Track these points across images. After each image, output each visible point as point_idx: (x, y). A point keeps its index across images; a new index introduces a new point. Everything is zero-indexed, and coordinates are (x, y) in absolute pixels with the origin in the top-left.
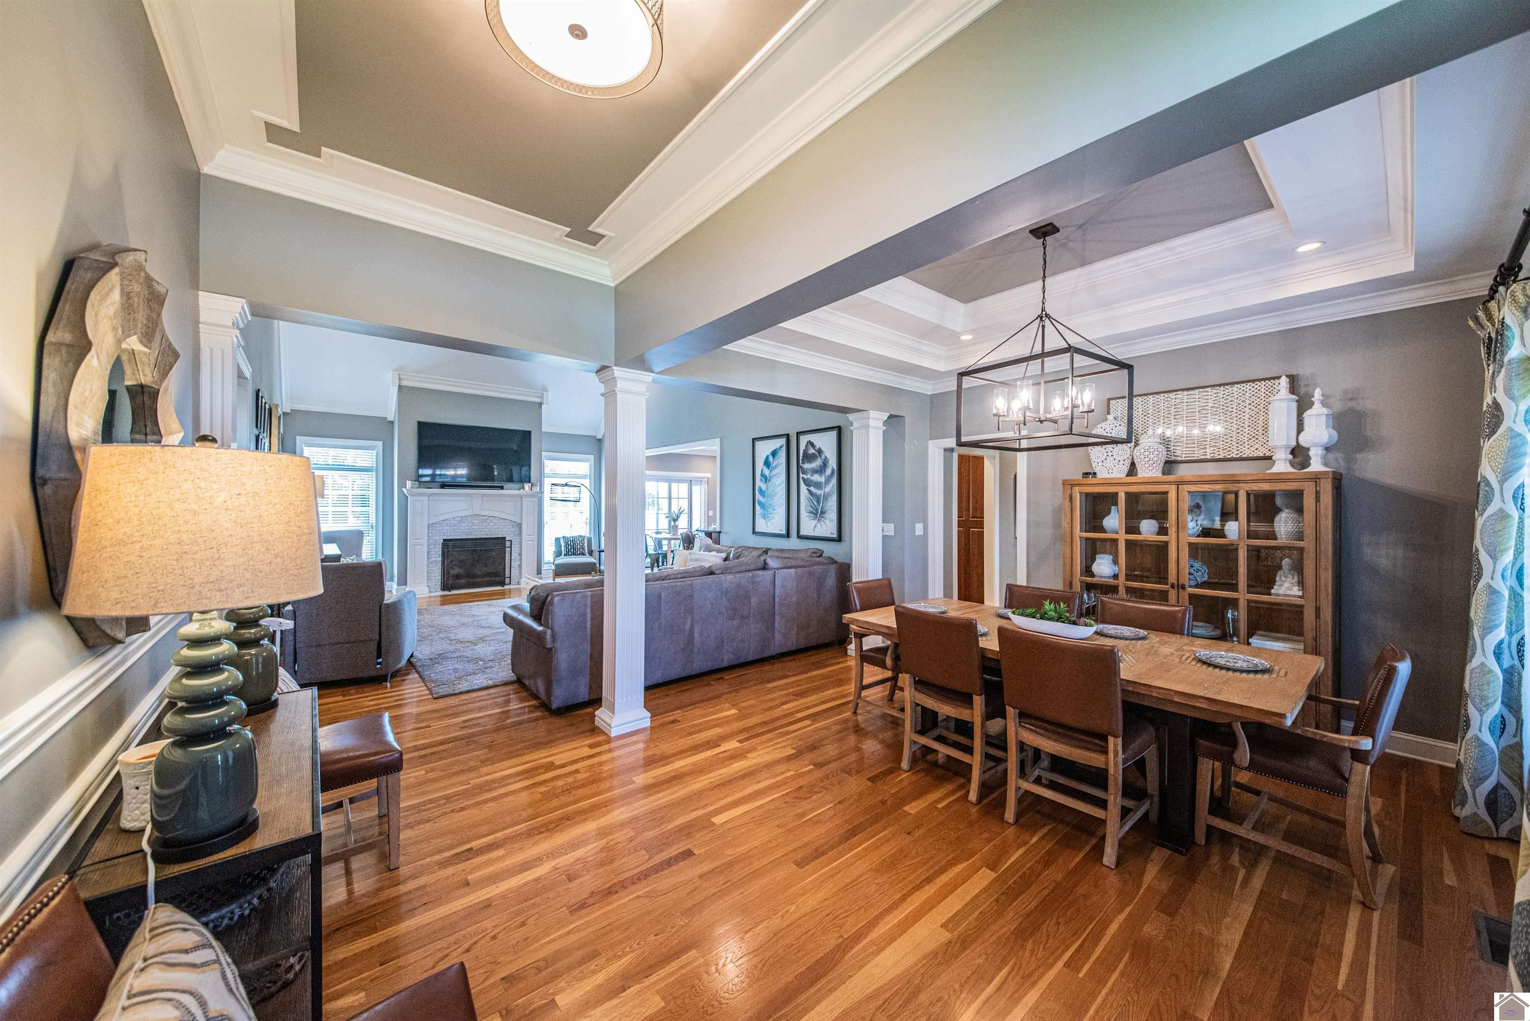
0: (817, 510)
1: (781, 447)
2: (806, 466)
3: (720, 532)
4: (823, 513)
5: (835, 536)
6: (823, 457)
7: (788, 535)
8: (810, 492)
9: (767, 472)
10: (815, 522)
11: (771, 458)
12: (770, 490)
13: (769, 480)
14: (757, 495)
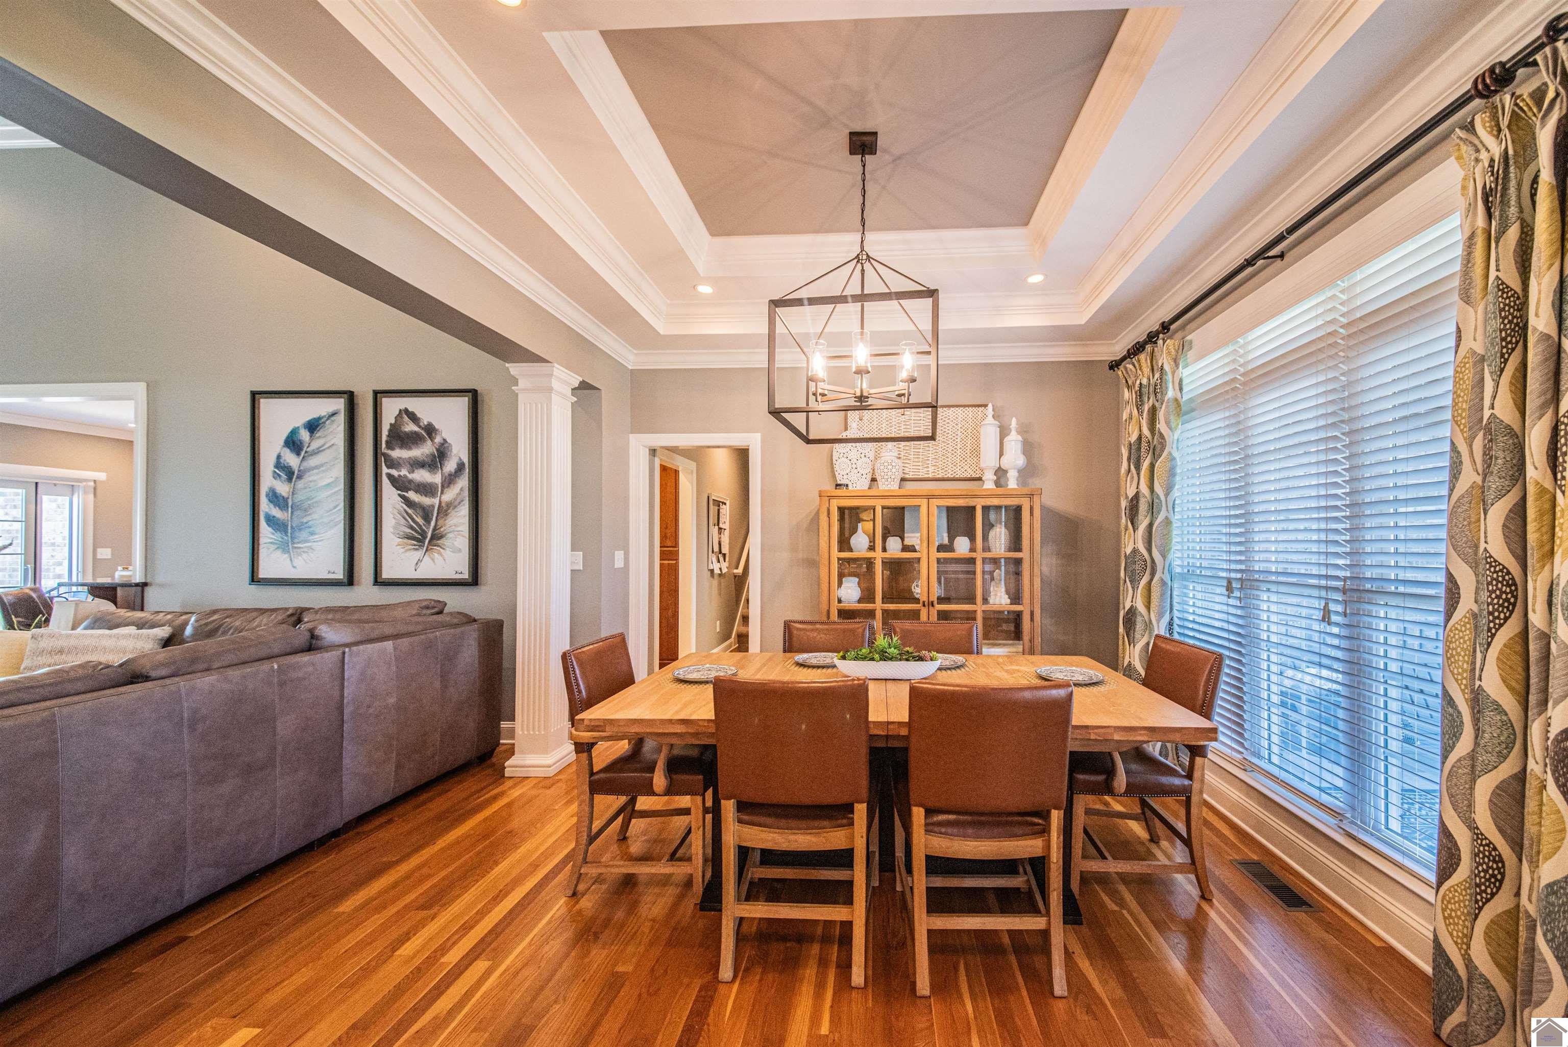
0: (423, 534)
1: (334, 414)
2: (397, 453)
3: (145, 585)
4: (437, 537)
5: (466, 575)
6: (438, 440)
7: (350, 580)
8: (408, 502)
9: (292, 460)
10: (419, 554)
11: (304, 435)
12: (300, 497)
13: (299, 477)
14: (265, 506)
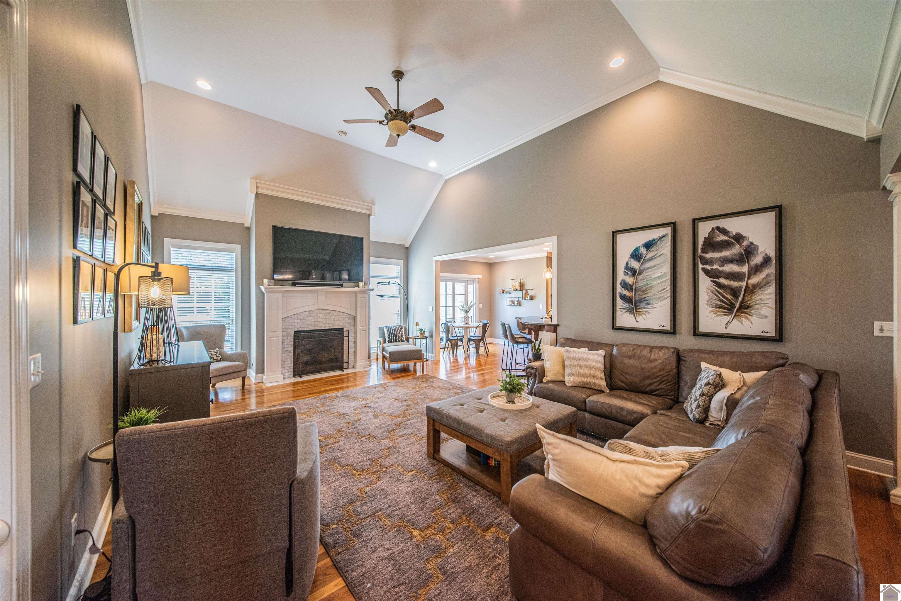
0: (732, 305)
1: (663, 237)
5: (772, 334)
7: (673, 332)
8: (719, 285)
9: (635, 265)
10: (728, 318)
11: (643, 251)
12: (641, 284)
13: (640, 274)
14: (619, 289)
